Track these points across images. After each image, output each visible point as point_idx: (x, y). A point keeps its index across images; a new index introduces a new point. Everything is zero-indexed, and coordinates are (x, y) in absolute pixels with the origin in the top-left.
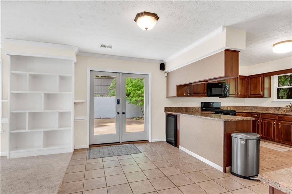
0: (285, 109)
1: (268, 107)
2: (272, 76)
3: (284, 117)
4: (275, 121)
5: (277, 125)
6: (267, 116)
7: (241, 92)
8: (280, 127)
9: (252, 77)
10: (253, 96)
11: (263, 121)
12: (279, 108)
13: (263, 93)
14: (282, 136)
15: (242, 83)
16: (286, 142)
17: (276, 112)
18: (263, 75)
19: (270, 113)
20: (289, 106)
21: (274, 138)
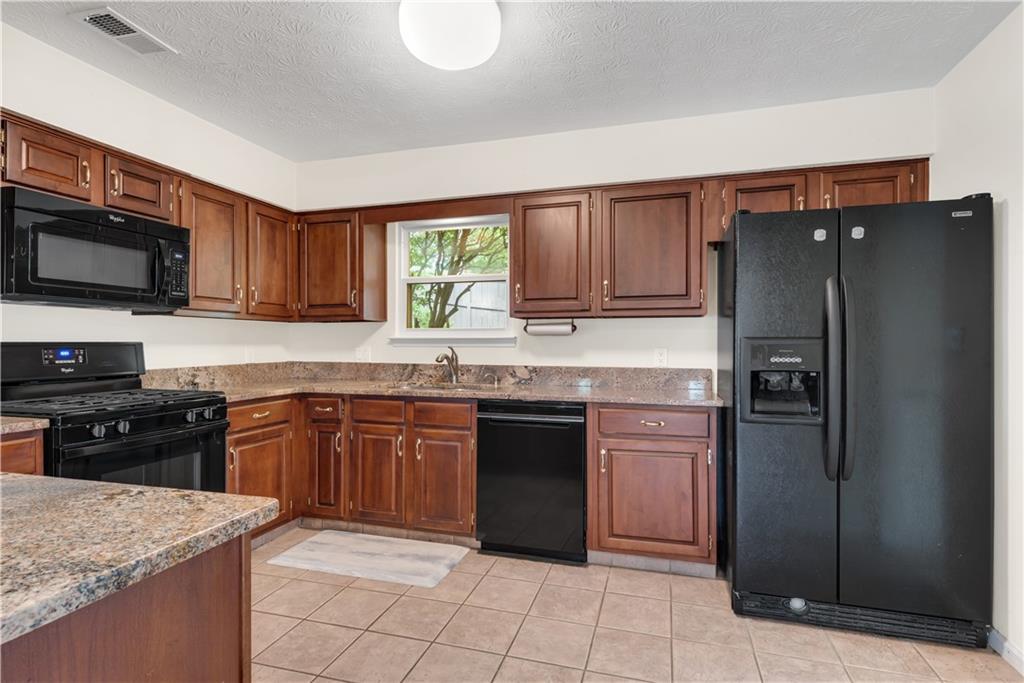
0: (431, 372)
1: (377, 365)
2: (389, 225)
3: (433, 410)
4: (400, 431)
5: (410, 446)
6: (372, 410)
7: (267, 291)
8: (419, 457)
9: (314, 219)
10: (320, 312)
11: (356, 436)
12: (414, 365)
13: (357, 298)
14: (428, 497)
15: (271, 241)
16: (442, 522)
17: (405, 388)
18: (357, 215)
19: (386, 394)
20: (447, 357)
21: (397, 511)
